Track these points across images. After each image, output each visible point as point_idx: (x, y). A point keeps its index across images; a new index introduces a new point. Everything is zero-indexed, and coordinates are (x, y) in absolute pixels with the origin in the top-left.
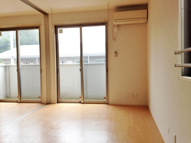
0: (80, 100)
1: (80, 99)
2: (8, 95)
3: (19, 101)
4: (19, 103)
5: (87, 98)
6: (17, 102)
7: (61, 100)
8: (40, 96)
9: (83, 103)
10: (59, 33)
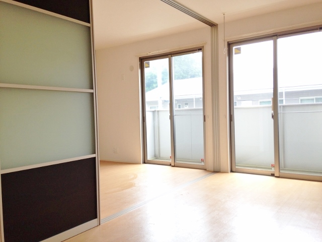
0: (273, 170)
1: (271, 169)
2: (157, 153)
3: (173, 164)
4: (173, 166)
5: (284, 167)
6: (170, 165)
7: (237, 167)
8: (203, 158)
9: (278, 176)
10: (235, 54)
